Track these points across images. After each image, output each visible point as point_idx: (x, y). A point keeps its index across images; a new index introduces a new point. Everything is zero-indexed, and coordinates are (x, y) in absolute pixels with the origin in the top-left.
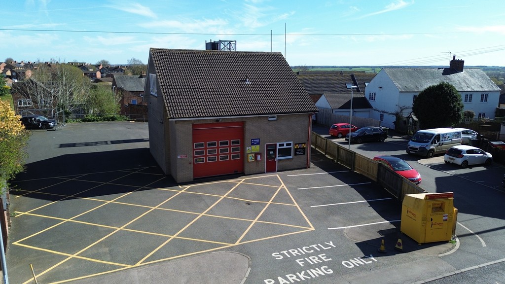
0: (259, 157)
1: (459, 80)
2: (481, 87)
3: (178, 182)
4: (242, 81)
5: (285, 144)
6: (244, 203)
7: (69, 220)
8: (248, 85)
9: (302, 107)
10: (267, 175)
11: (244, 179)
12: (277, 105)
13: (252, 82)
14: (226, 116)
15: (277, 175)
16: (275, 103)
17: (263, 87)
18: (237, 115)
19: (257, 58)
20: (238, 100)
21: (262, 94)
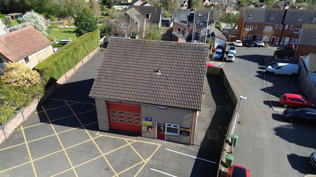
0: (150, 130)
3: (99, 129)
4: (155, 71)
5: (172, 125)
6: (105, 167)
7: (26, 143)
8: (157, 76)
9: (187, 104)
10: (154, 143)
11: (136, 141)
12: (168, 98)
13: (163, 73)
14: (125, 101)
15: (160, 145)
16: (168, 96)
17: (167, 79)
18: (132, 102)
19: (183, 49)
20: (141, 88)
21: (163, 85)
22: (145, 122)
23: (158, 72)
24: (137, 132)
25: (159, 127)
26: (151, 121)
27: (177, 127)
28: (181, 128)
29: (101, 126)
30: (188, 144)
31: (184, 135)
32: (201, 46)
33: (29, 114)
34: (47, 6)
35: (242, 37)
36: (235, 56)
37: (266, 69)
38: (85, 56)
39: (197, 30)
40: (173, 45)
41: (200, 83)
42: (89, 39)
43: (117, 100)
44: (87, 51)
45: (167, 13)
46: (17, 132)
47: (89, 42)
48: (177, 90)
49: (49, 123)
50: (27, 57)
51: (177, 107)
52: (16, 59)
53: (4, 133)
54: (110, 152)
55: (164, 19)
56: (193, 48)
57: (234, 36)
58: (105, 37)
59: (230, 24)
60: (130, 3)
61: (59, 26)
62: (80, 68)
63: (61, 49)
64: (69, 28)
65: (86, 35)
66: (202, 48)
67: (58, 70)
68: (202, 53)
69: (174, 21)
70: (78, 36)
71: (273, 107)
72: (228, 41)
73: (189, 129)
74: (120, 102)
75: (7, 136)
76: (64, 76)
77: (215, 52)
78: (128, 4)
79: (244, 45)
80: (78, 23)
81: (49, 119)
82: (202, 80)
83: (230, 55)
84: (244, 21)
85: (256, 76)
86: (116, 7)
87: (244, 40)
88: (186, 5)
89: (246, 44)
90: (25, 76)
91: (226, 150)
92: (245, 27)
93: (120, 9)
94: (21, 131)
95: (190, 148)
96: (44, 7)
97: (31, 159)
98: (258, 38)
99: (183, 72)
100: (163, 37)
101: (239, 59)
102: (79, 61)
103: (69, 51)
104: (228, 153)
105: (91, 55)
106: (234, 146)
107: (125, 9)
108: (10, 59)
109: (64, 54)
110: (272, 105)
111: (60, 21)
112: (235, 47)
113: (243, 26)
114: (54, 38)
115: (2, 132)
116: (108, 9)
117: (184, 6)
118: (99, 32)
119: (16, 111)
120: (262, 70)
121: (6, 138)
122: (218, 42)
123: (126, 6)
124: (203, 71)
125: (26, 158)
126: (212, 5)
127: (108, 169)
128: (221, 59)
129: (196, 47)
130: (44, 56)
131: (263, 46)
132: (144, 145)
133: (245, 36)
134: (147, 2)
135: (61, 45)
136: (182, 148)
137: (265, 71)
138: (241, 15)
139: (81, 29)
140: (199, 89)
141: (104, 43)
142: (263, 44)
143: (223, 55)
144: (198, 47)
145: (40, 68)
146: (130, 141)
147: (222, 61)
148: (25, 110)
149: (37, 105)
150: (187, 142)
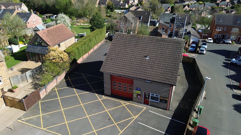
0: (139, 97)
3: (105, 94)
4: (145, 57)
5: (155, 95)
6: (108, 118)
7: (59, 98)
8: (146, 60)
9: (167, 80)
10: (141, 106)
11: (128, 104)
12: (153, 76)
13: (150, 58)
14: (123, 75)
15: (145, 108)
16: (153, 74)
17: (153, 63)
18: (128, 76)
19: (165, 42)
20: (135, 68)
21: (150, 67)
22: (135, 91)
23: (147, 57)
24: (130, 98)
25: (145, 95)
28: (161, 97)
29: (106, 92)
30: (166, 109)
31: (163, 102)
32: (179, 41)
33: (60, 81)
34: (70, 10)
35: (213, 36)
36: (206, 50)
37: (230, 61)
38: (96, 45)
39: (177, 29)
40: (158, 39)
41: (176, 66)
42: (99, 33)
43: (118, 74)
44: (97, 42)
45: (154, 16)
46: (53, 91)
47: (99, 35)
48: (160, 70)
49: (72, 87)
50: (59, 44)
51: (159, 82)
52: (53, 45)
53: (46, 91)
54: (111, 109)
55: (152, 20)
56: (173, 42)
57: (206, 35)
58: (109, 32)
59: (204, 25)
60: (127, 8)
61: (77, 24)
62: (92, 53)
63: (80, 39)
64: (84, 25)
65: (97, 31)
66: (180, 42)
67: (79, 53)
68: (179, 46)
69: (160, 22)
70: (92, 31)
71: (233, 89)
72: (201, 38)
73: (167, 98)
74: (120, 76)
75: (47, 93)
76: (82, 58)
77: (190, 46)
78: (125, 9)
79: (215, 42)
80: (92, 22)
81: (72, 85)
82: (178, 64)
83: (202, 49)
84: (216, 23)
85: (222, 66)
86: (117, 11)
87: (215, 38)
88: (169, 10)
89: (216, 41)
90: (60, 56)
91: (193, 116)
92: (216, 28)
93: (120, 12)
94: (55, 91)
95: (167, 112)
96: (68, 10)
97: (62, 108)
98: (227, 37)
99: (165, 58)
100: (150, 33)
101: (209, 53)
102: (92, 48)
103: (86, 41)
104: (195, 118)
105: (99, 44)
106: (200, 114)
107: (123, 12)
108: (49, 45)
109: (83, 43)
110: (233, 88)
111: (78, 20)
112: (207, 43)
113: (214, 28)
114: (74, 32)
115: (45, 90)
116: (111, 12)
117: (168, 11)
118: (106, 29)
119: (53, 78)
120: (228, 62)
121: (46, 94)
122: (193, 39)
123: (124, 10)
124: (179, 58)
125: (59, 107)
126: (190, 10)
127: (110, 119)
128: (195, 52)
129: (175, 41)
130: (69, 44)
131: (230, 43)
132: (134, 107)
133: (216, 35)
134: (139, 8)
135: (79, 37)
136: (161, 112)
137: (230, 62)
138: (214, 18)
139: (94, 26)
140: (176, 71)
141: (108, 36)
142: (230, 42)
143: (196, 49)
144: (177, 42)
145: (68, 51)
146: (125, 104)
147: (195, 53)
148: (58, 78)
149: (65, 75)
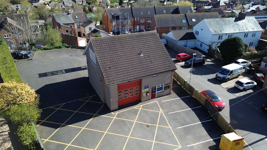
0: (148, 94)
1: (242, 25)
2: (253, 29)
3: (111, 110)
5: (160, 85)
7: (69, 145)
8: (142, 57)
9: (169, 68)
13: (144, 54)
15: (157, 101)
16: (156, 67)
17: (149, 57)
21: (149, 61)
22: (144, 90)
23: (141, 54)
26: (148, 88)
27: (163, 85)
28: (165, 85)
30: (169, 94)
31: (167, 89)
54: (137, 118)
73: (169, 84)
113: (109, 22)
127: (148, 126)
132: (149, 105)
138: (104, 14)
146: (139, 108)
150: (168, 93)
